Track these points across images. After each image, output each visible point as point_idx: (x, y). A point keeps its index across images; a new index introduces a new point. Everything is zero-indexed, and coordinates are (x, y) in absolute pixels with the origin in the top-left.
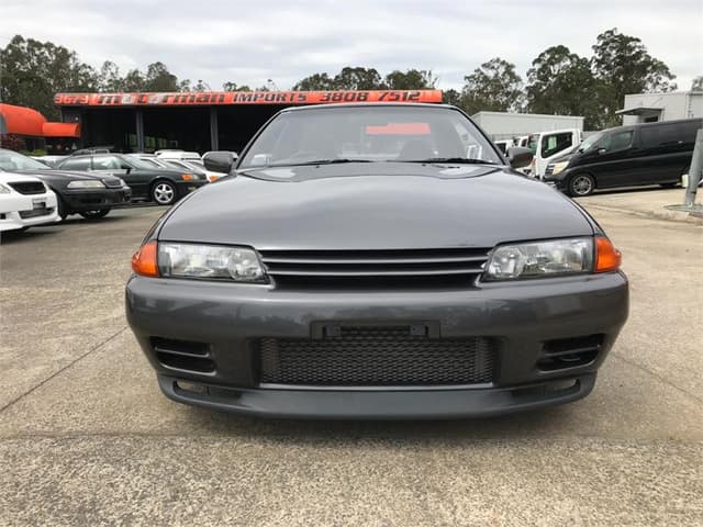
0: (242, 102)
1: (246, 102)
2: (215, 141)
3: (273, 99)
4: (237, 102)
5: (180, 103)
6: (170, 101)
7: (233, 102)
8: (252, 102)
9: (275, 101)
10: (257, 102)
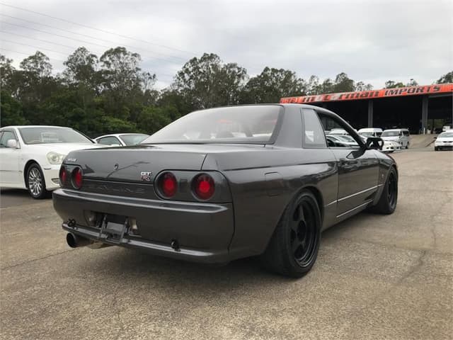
0: (391, 95)
1: (394, 95)
2: (370, 121)
3: (413, 92)
4: (388, 95)
5: (349, 98)
6: (343, 98)
7: (384, 96)
8: (398, 94)
9: (415, 93)
10: (402, 94)
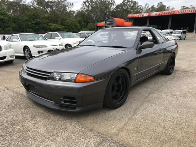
0: (180, 13)
1: (182, 13)
2: (169, 26)
3: (191, 11)
4: (179, 13)
5: (160, 15)
6: (157, 15)
7: (177, 13)
8: (184, 13)
9: (192, 12)
10: (186, 13)
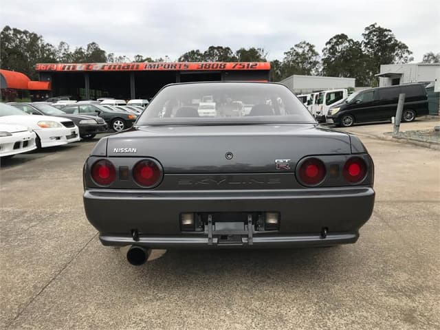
1: (152, 69)
3: (168, 67)
4: (147, 69)
5: (112, 69)
6: (106, 69)
7: (144, 69)
8: (156, 69)
10: (159, 69)
